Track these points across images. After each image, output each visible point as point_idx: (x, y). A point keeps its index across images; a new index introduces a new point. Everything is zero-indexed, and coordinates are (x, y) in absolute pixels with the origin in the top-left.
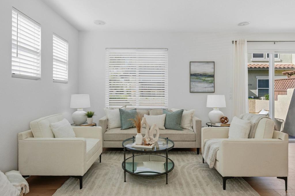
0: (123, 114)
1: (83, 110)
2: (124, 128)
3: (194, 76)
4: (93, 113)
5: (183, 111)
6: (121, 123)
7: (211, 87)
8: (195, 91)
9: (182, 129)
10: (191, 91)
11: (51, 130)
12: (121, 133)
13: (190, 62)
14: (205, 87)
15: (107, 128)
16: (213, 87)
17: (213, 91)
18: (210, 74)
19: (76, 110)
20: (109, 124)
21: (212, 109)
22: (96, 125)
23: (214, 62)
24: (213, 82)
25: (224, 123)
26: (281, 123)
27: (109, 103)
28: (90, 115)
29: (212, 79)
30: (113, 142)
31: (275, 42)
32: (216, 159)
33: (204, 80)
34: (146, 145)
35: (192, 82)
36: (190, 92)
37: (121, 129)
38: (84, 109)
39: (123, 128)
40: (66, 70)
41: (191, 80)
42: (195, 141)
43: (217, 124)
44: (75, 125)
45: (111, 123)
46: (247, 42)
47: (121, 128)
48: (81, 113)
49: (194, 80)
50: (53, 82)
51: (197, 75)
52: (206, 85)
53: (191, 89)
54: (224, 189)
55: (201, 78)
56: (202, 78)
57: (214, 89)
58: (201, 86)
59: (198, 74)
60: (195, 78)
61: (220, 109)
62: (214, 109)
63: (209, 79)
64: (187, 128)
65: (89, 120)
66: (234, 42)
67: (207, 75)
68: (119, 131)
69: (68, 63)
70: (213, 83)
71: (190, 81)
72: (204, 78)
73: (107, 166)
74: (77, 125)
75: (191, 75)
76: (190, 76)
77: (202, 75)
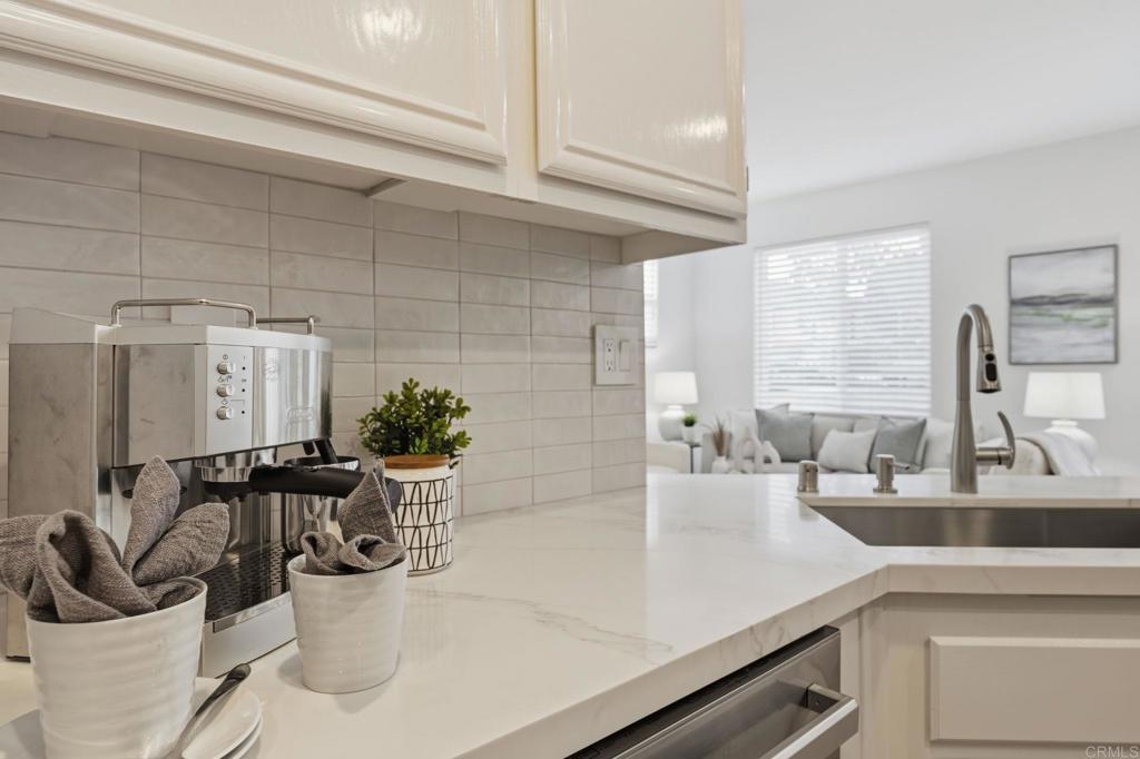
1: (681, 410)
4: (694, 417)
5: (925, 423)
10: (1013, 361)
16: (1106, 342)
18: (1094, 293)
23: (1115, 247)
29: (1107, 311)
36: (1011, 364)
59: (1044, 296)
62: (1055, 422)
67: (1082, 298)
70: (1111, 327)
71: (1011, 325)
72: (1066, 311)
75: (1014, 303)
77: (1061, 300)
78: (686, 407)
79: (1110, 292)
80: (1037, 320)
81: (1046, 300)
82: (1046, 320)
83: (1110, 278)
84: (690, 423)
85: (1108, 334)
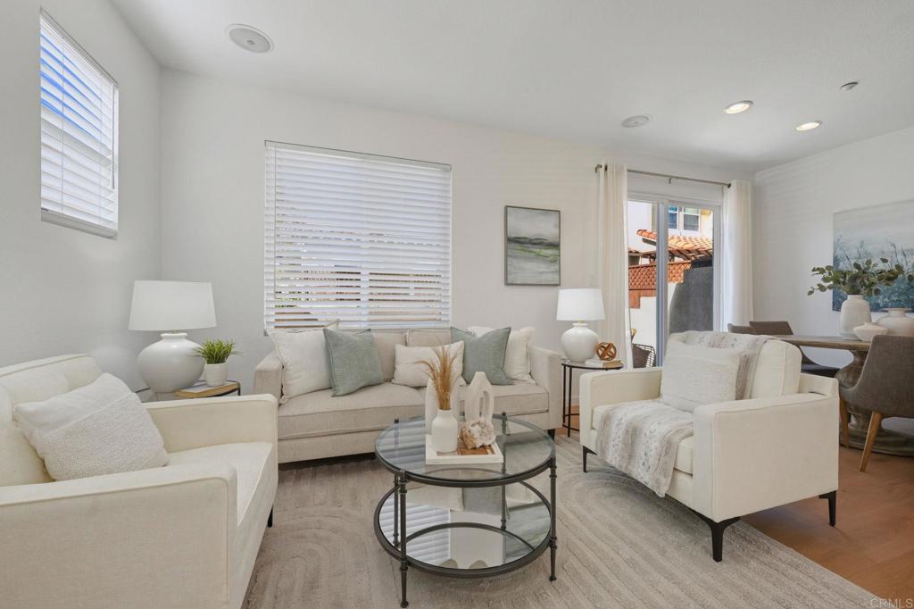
0: (335, 346)
1: (187, 338)
2: (342, 390)
3: (515, 242)
4: (230, 347)
5: (509, 332)
6: (331, 376)
7: (552, 272)
8: (518, 282)
9: (510, 381)
10: (509, 282)
11: (25, 437)
12: (335, 409)
13: (507, 207)
15: (282, 394)
17: (558, 283)
18: (550, 240)
19: (156, 336)
20: (289, 382)
21: (569, 325)
22: (238, 390)
23: (559, 211)
24: (556, 260)
25: (607, 359)
26: (648, 352)
27: (277, 313)
28: (216, 355)
30: (305, 441)
31: (670, 178)
32: (675, 469)
33: (539, 255)
34: (475, 450)
36: (507, 284)
37: (334, 396)
38: (191, 335)
39: (341, 393)
40: (110, 187)
42: (548, 411)
43: (589, 363)
44: (150, 393)
45: (294, 379)
46: (628, 171)
47: (330, 393)
48: (176, 348)
50: (43, 220)
51: (523, 240)
53: (509, 277)
54: (717, 557)
56: (534, 250)
57: (558, 277)
58: (531, 268)
59: (526, 238)
61: (589, 324)
62: (574, 324)
63: (549, 252)
64: (519, 376)
65: (213, 372)
66: (602, 170)
67: (544, 242)
68: (326, 402)
69: (116, 162)
71: (506, 256)
72: (537, 250)
73: (302, 537)
74: (159, 395)
75: (508, 240)
76: (506, 244)
79: (558, 240)
81: (527, 241)
83: (557, 231)
84: (219, 355)
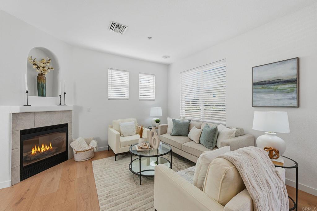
5: (216, 128)
13: (253, 67)
14: (278, 100)
18: (288, 78)
29: (292, 85)
35: (255, 94)
36: (253, 107)
41: (254, 91)
49: (259, 90)
52: (280, 96)
55: (270, 87)
59: (266, 81)
60: (260, 88)
62: (266, 133)
72: (275, 86)
75: (254, 84)
76: (253, 86)
77: (273, 82)
78: (159, 117)
79: (295, 77)
80: (263, 90)
81: (267, 82)
82: (267, 90)
83: (295, 71)
84: (157, 122)
85: (295, 95)
